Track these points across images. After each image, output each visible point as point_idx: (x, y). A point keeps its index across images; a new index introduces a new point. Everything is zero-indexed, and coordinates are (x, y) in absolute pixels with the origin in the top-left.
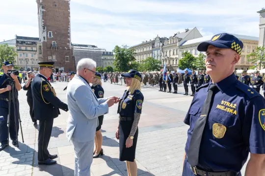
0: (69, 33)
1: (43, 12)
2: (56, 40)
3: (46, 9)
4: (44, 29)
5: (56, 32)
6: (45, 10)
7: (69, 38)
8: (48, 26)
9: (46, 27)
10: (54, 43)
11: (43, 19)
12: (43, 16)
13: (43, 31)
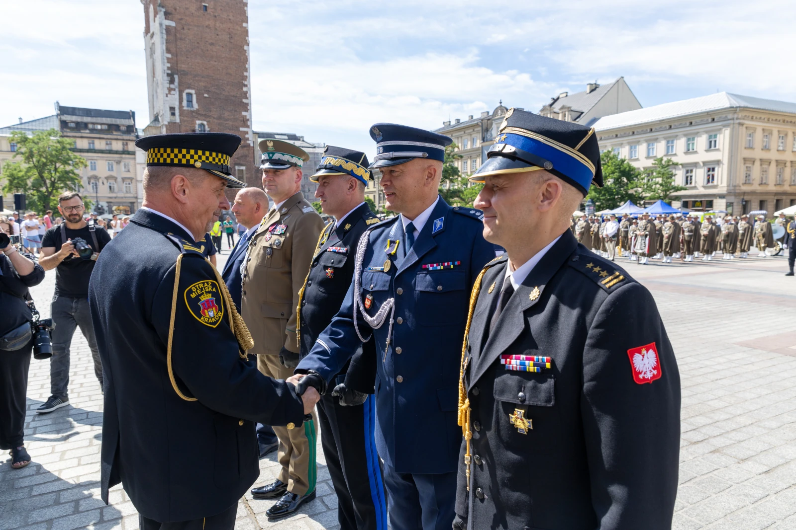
0: (245, 95)
1: (168, 29)
2: (205, 117)
3: (179, 21)
4: (172, 81)
5: (208, 92)
6: (173, 24)
7: (247, 110)
8: (183, 74)
9: (176, 77)
10: (202, 125)
11: (168, 51)
12: (167, 42)
13: (170, 90)
